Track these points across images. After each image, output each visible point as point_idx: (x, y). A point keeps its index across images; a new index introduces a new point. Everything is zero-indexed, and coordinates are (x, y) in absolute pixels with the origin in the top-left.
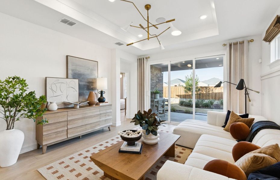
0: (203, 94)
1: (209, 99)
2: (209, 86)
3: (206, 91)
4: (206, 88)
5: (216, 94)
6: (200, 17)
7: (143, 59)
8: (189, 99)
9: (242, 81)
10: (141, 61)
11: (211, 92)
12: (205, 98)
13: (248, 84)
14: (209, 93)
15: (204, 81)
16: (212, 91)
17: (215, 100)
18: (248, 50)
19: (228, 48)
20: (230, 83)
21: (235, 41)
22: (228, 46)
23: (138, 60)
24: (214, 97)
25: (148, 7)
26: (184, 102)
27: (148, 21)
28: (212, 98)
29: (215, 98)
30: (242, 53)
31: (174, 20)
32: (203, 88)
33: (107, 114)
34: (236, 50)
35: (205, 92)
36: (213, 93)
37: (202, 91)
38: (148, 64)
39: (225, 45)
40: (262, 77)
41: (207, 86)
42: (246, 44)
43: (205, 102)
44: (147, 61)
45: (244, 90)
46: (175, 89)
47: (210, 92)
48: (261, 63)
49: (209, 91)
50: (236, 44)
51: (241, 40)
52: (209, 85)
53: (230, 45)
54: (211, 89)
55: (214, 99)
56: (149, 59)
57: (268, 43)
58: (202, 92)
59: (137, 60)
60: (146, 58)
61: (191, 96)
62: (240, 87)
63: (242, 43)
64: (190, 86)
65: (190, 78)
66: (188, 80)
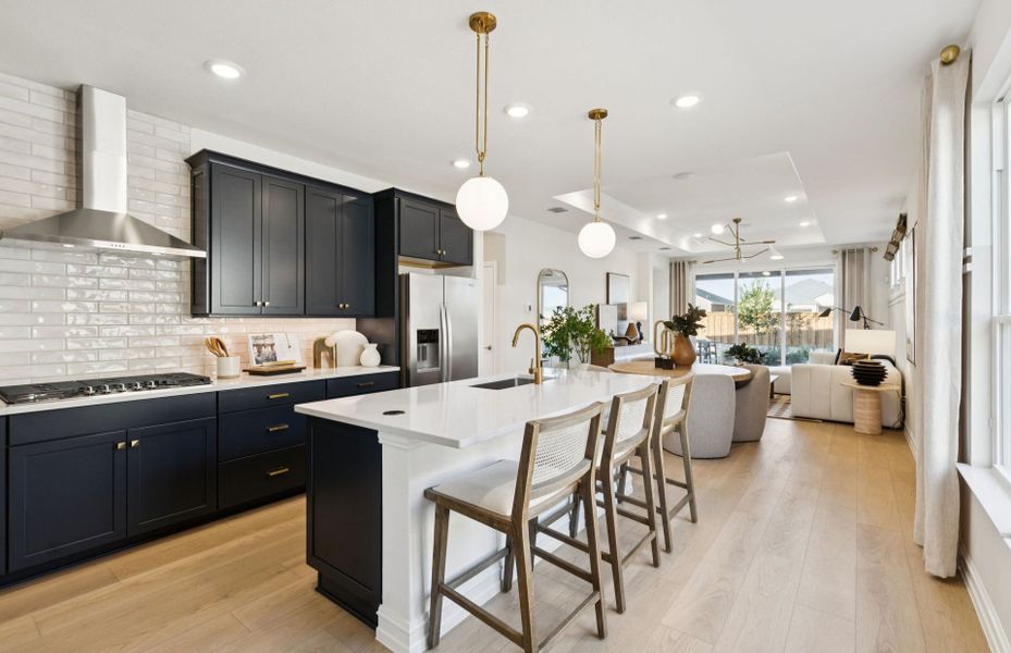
1: (800, 343)
3: (792, 325)
4: (792, 316)
5: (817, 333)
7: (684, 263)
9: (858, 310)
10: (678, 267)
11: (804, 328)
13: (870, 311)
14: (800, 331)
16: (808, 323)
17: (817, 347)
18: (870, 263)
19: (840, 259)
20: (844, 311)
21: (850, 248)
22: (840, 254)
23: (671, 264)
24: (813, 341)
25: (737, 221)
27: (737, 237)
28: (809, 342)
29: (816, 343)
30: (861, 266)
31: (773, 242)
32: (785, 316)
34: (851, 260)
36: (810, 331)
37: (781, 325)
38: (692, 272)
39: (835, 252)
40: (888, 304)
42: (866, 253)
44: (690, 268)
45: (862, 320)
47: (802, 328)
48: (888, 282)
49: (800, 326)
50: (852, 252)
51: (859, 247)
52: (797, 308)
53: (844, 254)
54: (805, 320)
55: (813, 345)
56: (693, 265)
57: (889, 262)
59: (668, 266)
60: (689, 263)
61: (751, 339)
62: (856, 316)
63: (861, 251)
64: (751, 311)
65: (750, 290)
66: (747, 298)
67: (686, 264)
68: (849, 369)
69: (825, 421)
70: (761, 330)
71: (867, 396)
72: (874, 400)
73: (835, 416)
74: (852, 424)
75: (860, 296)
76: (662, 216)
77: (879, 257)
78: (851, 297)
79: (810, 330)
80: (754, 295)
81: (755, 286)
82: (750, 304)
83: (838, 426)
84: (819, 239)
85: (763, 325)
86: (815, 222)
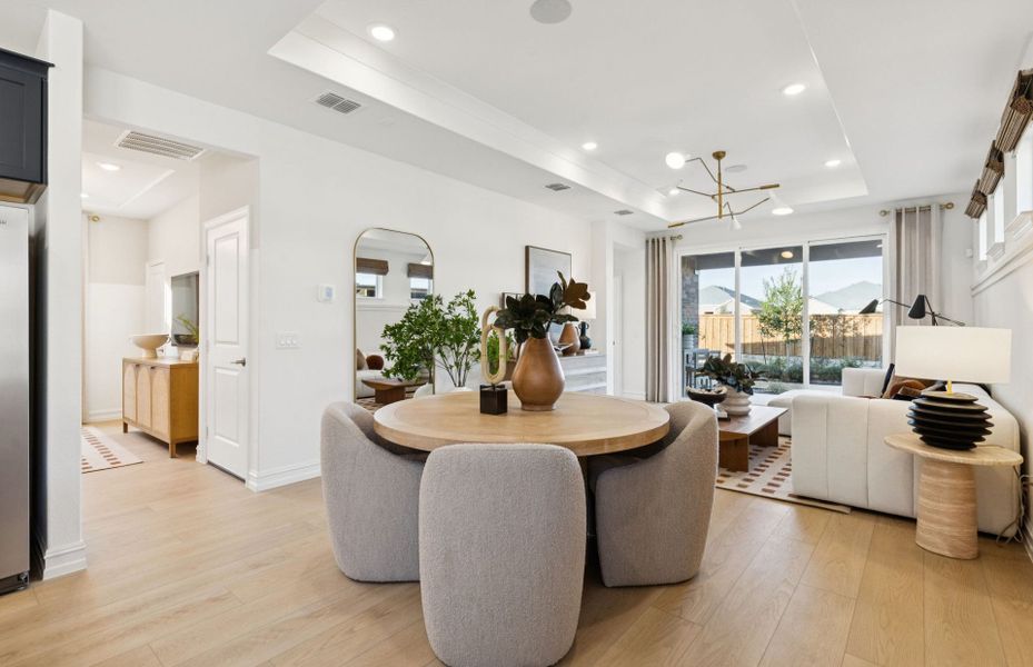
0: (822, 340)
1: (844, 354)
2: (843, 313)
3: (834, 331)
4: (835, 319)
5: (867, 339)
6: (824, 163)
7: (664, 241)
8: (774, 358)
9: (921, 300)
10: (656, 246)
11: (850, 334)
12: (828, 352)
13: (941, 304)
14: (844, 338)
15: (823, 296)
16: (855, 329)
17: (866, 360)
18: (941, 227)
19: (893, 221)
20: (898, 303)
21: (909, 205)
22: (893, 215)
23: (647, 242)
24: (862, 350)
25: (718, 156)
26: (758, 365)
27: (719, 183)
28: (856, 352)
29: (865, 354)
30: (927, 233)
31: (778, 186)
32: (824, 320)
33: (599, 376)
34: (911, 226)
35: (828, 335)
36: (856, 339)
37: (820, 330)
38: (675, 253)
39: (885, 213)
40: (973, 289)
41: (834, 312)
42: (935, 212)
43: (830, 366)
44: (673, 246)
45: (929, 316)
46: (725, 323)
47: (847, 335)
48: (972, 257)
49: (844, 331)
50: (911, 211)
51: (923, 203)
52: (841, 310)
53: (899, 214)
54: (851, 323)
55: (861, 356)
56: (678, 242)
57: (975, 220)
58: (820, 335)
59: (644, 241)
60: (672, 239)
61: (782, 347)
62: (919, 311)
63: (926, 210)
64: (779, 313)
65: (779, 286)
66: (774, 294)
67: (668, 241)
68: (906, 408)
69: (855, 509)
70: (792, 336)
71: (945, 471)
72: (960, 483)
73: (875, 503)
74: (912, 521)
75: (926, 280)
76: (590, 146)
77: (957, 217)
78: (911, 284)
79: (858, 336)
80: (784, 292)
81: (785, 281)
82: (780, 302)
83: (882, 519)
84: (857, 191)
85: (794, 330)
86: (851, 159)
